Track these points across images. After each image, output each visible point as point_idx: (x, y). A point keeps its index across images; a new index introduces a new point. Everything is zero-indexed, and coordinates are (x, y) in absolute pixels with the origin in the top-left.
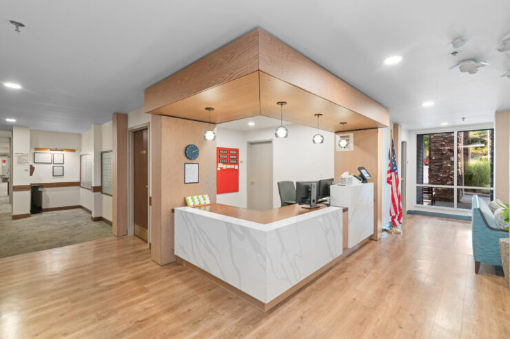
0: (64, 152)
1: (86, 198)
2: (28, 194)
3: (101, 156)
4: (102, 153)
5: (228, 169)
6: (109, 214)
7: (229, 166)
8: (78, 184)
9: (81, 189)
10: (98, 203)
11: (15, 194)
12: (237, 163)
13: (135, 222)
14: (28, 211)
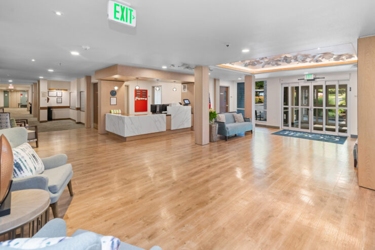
0: (62, 91)
1: (73, 114)
2: (46, 111)
3: (80, 93)
4: (80, 92)
5: (141, 100)
6: (83, 120)
7: (142, 99)
8: (68, 107)
9: (70, 110)
10: (79, 116)
11: (41, 111)
12: (147, 97)
13: (94, 122)
14: (46, 119)
